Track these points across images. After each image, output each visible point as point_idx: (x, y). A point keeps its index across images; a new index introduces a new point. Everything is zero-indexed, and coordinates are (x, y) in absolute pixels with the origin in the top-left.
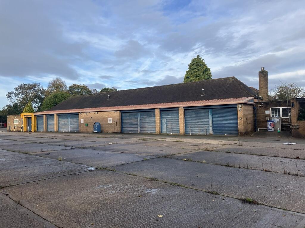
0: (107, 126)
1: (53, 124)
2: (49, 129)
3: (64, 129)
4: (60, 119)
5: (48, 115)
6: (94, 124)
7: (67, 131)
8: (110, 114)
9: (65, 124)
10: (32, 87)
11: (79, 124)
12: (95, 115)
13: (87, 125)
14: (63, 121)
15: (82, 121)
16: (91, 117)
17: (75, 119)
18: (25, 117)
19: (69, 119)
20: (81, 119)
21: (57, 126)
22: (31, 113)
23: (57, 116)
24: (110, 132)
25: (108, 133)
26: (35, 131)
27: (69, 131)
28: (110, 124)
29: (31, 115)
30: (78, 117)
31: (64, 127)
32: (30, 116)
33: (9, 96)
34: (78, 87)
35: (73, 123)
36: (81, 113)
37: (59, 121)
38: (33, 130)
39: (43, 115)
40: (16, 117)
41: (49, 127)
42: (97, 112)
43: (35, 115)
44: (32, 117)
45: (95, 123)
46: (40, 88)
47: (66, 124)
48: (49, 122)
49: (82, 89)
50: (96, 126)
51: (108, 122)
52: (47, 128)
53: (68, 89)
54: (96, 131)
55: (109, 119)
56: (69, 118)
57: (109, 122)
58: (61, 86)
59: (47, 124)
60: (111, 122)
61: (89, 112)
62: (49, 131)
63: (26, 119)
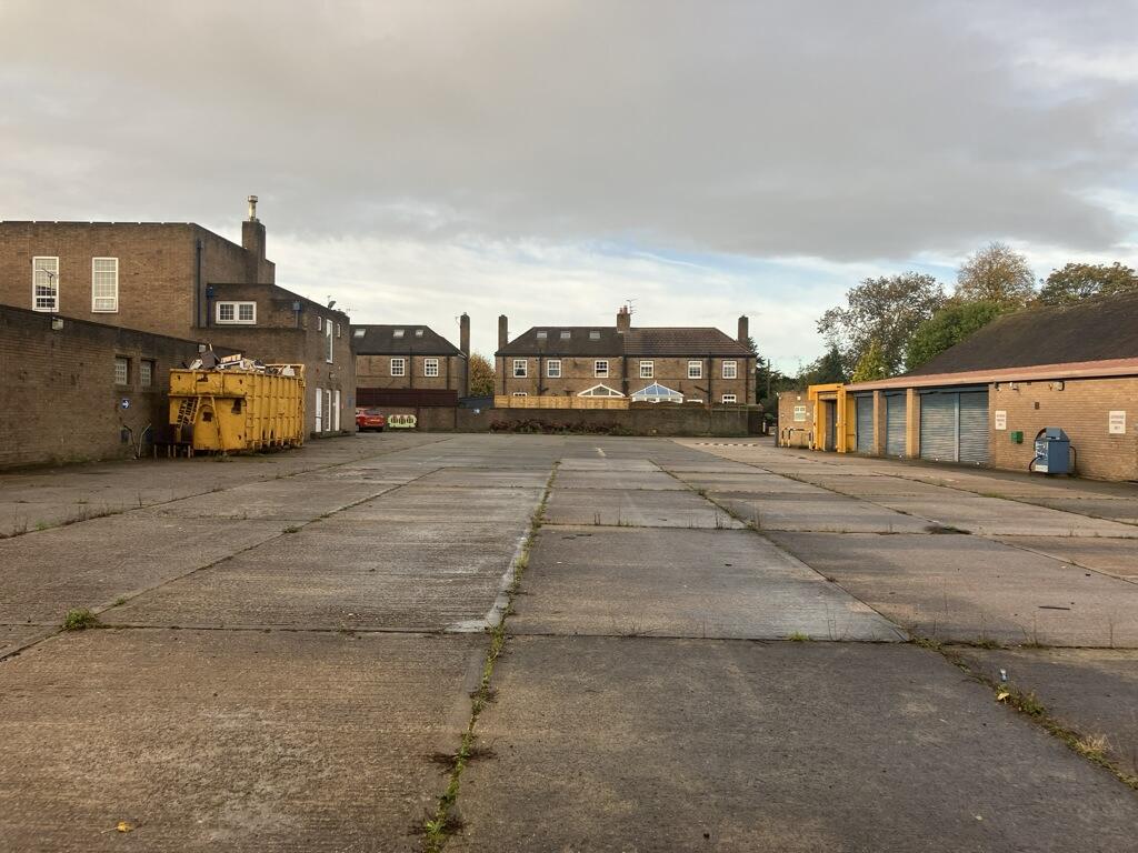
0: (1104, 446)
1: (903, 428)
2: (890, 446)
3: (939, 449)
4: (925, 410)
5: (887, 393)
6: (1040, 433)
7: (948, 459)
8: (1117, 393)
9: (942, 431)
10: (904, 289)
11: (990, 434)
12: (1053, 393)
13: (1019, 439)
14: (937, 417)
15: (1000, 421)
16: (1037, 406)
17: (977, 412)
18: (822, 397)
19: (956, 410)
20: (997, 413)
21: (913, 435)
22: (836, 385)
23: (915, 395)
24: (1114, 475)
25: (1105, 484)
26: (849, 452)
27: (956, 459)
28: (1114, 436)
29: (835, 392)
30: (985, 404)
31: (937, 441)
32: (832, 397)
33: (827, 327)
34: (1090, 274)
35: (972, 425)
36: (997, 386)
37: (924, 417)
38: (840, 445)
39: (872, 391)
40: (799, 398)
41: (893, 438)
42: (1062, 380)
43: (848, 392)
44: (840, 398)
45: (1044, 431)
46: (933, 291)
47: (947, 429)
48: (892, 421)
49: (1108, 282)
50: (1046, 446)
51: (1108, 428)
52: (884, 441)
53: (1038, 287)
54: (1043, 468)
55: (1112, 413)
56: (957, 405)
57: (1112, 430)
58: (1008, 277)
59: (885, 429)
60: (1122, 430)
61: (1029, 382)
62: (892, 453)
63: (823, 405)
